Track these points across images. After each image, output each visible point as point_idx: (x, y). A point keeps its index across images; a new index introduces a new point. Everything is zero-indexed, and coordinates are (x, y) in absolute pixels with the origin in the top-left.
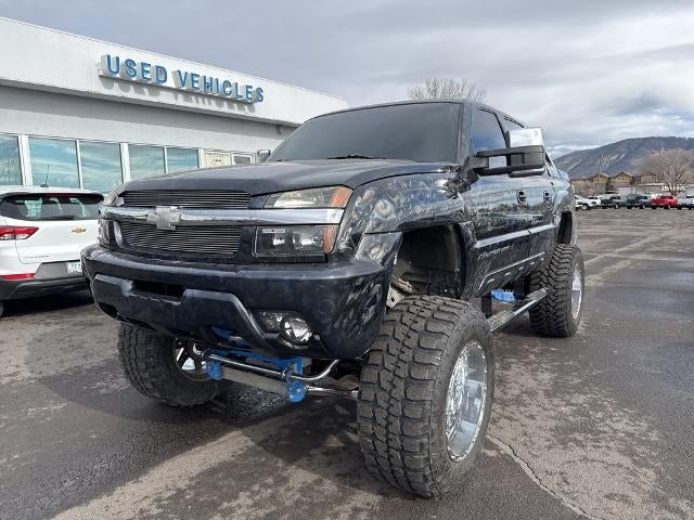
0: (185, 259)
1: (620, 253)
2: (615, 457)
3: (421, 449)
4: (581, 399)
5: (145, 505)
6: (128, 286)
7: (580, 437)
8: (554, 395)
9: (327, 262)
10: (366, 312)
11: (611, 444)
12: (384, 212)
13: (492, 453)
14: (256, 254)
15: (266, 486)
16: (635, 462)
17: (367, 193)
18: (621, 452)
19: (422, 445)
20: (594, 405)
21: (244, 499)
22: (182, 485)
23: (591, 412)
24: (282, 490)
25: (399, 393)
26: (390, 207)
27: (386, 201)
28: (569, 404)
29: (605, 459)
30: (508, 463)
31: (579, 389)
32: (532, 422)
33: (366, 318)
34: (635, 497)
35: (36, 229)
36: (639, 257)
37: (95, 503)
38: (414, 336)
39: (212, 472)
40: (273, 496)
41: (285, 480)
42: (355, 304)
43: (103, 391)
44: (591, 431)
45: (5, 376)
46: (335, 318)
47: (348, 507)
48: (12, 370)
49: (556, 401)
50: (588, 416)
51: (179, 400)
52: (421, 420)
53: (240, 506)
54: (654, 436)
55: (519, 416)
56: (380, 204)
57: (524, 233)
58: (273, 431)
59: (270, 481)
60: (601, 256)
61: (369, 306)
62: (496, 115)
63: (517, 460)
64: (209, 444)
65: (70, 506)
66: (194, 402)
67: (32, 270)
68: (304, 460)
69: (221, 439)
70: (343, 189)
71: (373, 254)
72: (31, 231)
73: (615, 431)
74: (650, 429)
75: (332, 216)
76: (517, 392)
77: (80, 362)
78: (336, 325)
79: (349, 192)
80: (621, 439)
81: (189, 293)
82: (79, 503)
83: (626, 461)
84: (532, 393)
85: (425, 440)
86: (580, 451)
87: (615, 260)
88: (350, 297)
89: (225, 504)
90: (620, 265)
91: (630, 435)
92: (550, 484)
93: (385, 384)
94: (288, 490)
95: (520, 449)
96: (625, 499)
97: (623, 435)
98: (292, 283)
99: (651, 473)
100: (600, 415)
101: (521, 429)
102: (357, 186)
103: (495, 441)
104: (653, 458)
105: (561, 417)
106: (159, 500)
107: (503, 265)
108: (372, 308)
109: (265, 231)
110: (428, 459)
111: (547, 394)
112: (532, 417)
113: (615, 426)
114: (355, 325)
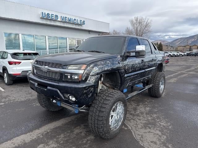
0: (49, 79)
1: (186, 71)
2: (158, 132)
3: (102, 128)
4: (155, 116)
5: (39, 135)
6: (36, 84)
7: (150, 126)
8: (148, 114)
9: (79, 83)
10: (89, 95)
11: (158, 129)
12: (95, 70)
13: (126, 129)
14: (63, 80)
15: (68, 133)
16: (162, 133)
17: (91, 66)
18: (160, 131)
19: (102, 126)
20: (158, 118)
21: (62, 136)
22: (48, 131)
23: (156, 119)
24: (71, 134)
25: (97, 114)
26: (97, 69)
27: (96, 68)
28: (151, 117)
29: (155, 132)
30: (129, 131)
31: (155, 113)
32: (139, 121)
33: (89, 96)
34: (158, 143)
35: (21, 62)
36: (191, 73)
37: (28, 134)
38: (103, 100)
39: (56, 128)
40: (69, 135)
41: (73, 131)
42: (86, 93)
43: (34, 106)
44: (154, 125)
45: (12, 100)
46: (81, 96)
47: (86, 139)
48: (14, 99)
49: (148, 116)
50: (155, 120)
51: (52, 110)
52: (102, 121)
53: (61, 137)
54: (170, 127)
55: (137, 119)
56: (95, 68)
57: (143, 71)
58: (73, 119)
59: (69, 131)
60: (180, 72)
61: (90, 93)
62: (137, 39)
63: (132, 131)
64: (57, 121)
65: (23, 134)
66: (55, 110)
67: (20, 73)
68: (78, 127)
69: (60, 120)
70: (85, 65)
71: (92, 81)
72: (20, 63)
73: (161, 125)
74: (170, 125)
75: (81, 72)
76: (138, 113)
77: (30, 98)
78: (81, 98)
79: (86, 66)
80: (161, 128)
81: (48, 88)
82: (25, 134)
83: (160, 133)
84: (142, 113)
85: (102, 125)
86: (149, 130)
87: (184, 73)
88: (84, 91)
89: (57, 136)
90: (184, 75)
91: (164, 126)
92: (138, 138)
93: (94, 111)
94: (73, 134)
95: (134, 128)
96: (155, 143)
97: (162, 126)
98: (70, 88)
99: (165, 137)
100: (158, 120)
101: (136, 123)
102: (88, 64)
103: (128, 126)
104: (167, 133)
105: (148, 120)
106: (43, 134)
107: (135, 80)
108: (91, 94)
109: (66, 74)
110: (103, 130)
111: (147, 114)
112: (140, 120)
113: (162, 124)
114: (86, 98)
